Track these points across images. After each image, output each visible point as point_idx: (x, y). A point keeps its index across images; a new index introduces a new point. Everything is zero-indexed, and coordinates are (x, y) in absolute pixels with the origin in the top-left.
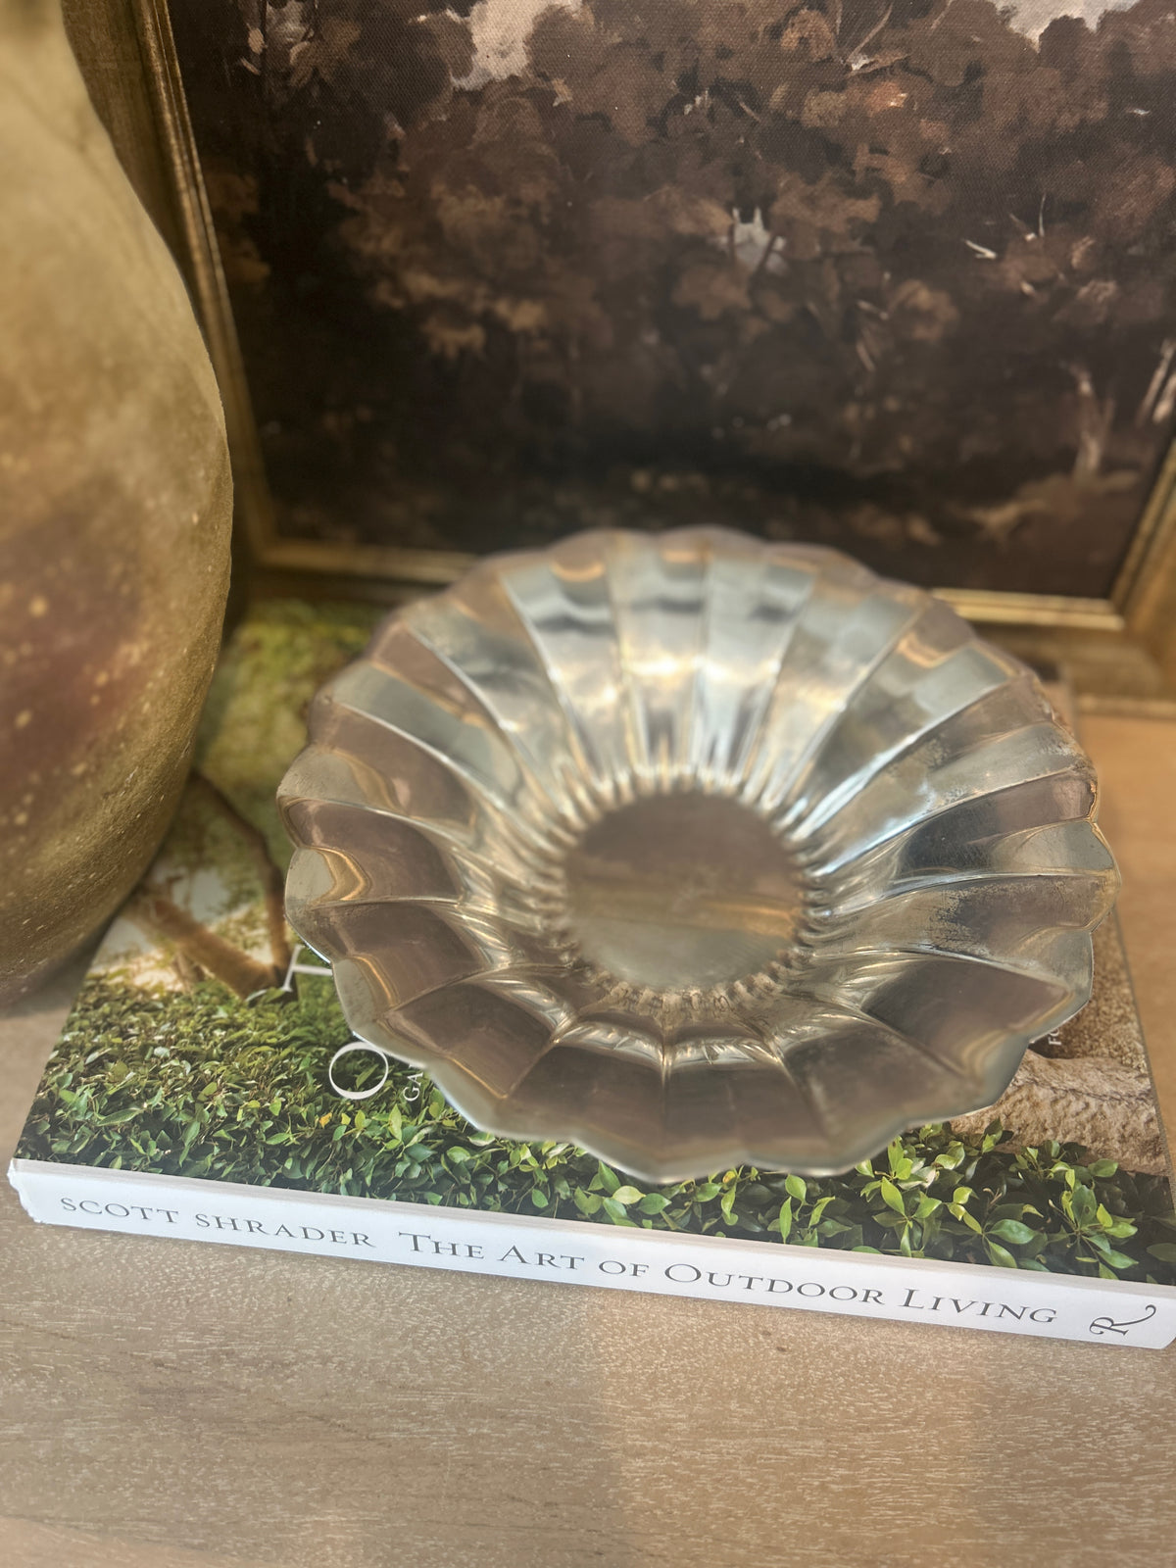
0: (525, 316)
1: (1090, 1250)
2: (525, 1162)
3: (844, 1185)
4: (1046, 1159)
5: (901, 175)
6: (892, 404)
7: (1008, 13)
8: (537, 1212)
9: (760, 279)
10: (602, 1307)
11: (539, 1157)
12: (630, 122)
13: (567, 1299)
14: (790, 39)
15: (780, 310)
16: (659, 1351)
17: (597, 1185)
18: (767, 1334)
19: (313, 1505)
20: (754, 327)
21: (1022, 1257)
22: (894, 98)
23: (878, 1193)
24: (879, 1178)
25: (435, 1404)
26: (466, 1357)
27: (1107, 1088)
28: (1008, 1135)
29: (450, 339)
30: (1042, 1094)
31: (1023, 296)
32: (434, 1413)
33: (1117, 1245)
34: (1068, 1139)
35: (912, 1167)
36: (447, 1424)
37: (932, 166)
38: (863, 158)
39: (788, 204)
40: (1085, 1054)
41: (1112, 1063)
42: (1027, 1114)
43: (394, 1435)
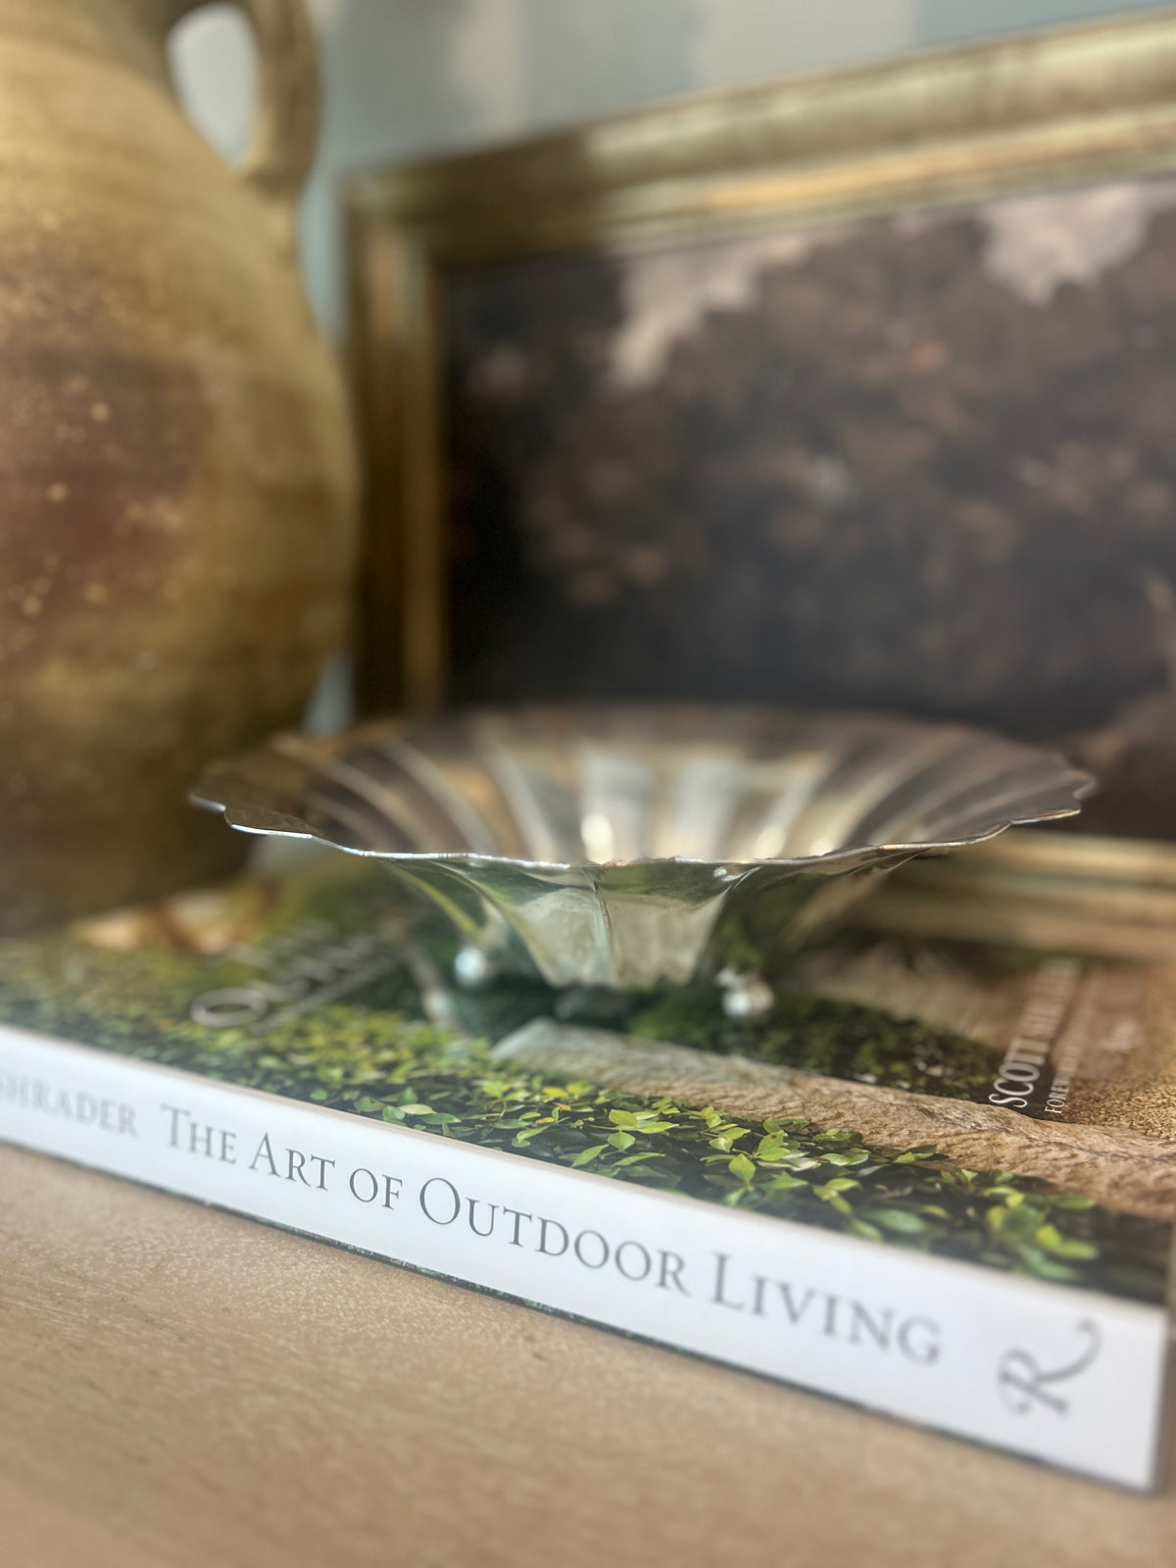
0: (648, 563)
1: (1006, 1252)
2: (329, 1077)
3: (684, 1150)
4: (987, 1179)
6: (969, 624)
8: (308, 1100)
9: (837, 518)
10: (344, 1272)
11: (347, 1075)
12: (730, 398)
13: (309, 1257)
16: (381, 1319)
17: (390, 1099)
18: (530, 1340)
21: (894, 1238)
22: (931, 356)
23: (724, 1163)
24: (735, 1154)
25: (89, 1293)
26: (158, 1268)
27: (1113, 1148)
28: (941, 1157)
29: (594, 588)
30: (1010, 1139)
32: (79, 1300)
33: (1055, 1258)
34: (1030, 1174)
35: (787, 1154)
36: (84, 1310)
40: (1093, 1123)
41: (1130, 1133)
42: (980, 1147)
43: (21, 1303)
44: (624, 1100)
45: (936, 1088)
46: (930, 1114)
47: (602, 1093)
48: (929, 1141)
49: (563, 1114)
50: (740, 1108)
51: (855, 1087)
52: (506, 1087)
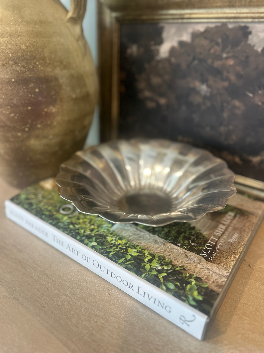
0: (163, 101)
1: (186, 297)
2: (81, 232)
3: (139, 261)
4: (190, 277)
5: (233, 77)
6: (231, 127)
7: (254, 46)
8: (76, 239)
9: (205, 97)
10: (81, 270)
11: (84, 232)
12: (184, 66)
14: (212, 51)
15: (208, 104)
16: (85, 282)
17: (90, 240)
18: (109, 290)
19: (7, 273)
20: (203, 107)
21: (168, 290)
22: (231, 62)
23: (145, 265)
24: (147, 263)
25: (39, 269)
26: (51, 265)
27: (217, 272)
28: (184, 269)
29: (151, 105)
30: (199, 266)
31: (259, 106)
32: (38, 270)
33: (194, 299)
34: (199, 276)
35: (157, 265)
36: (38, 273)
37: (239, 76)
38: (225, 74)
39: (211, 82)
40: (217, 264)
41: (222, 268)
42: (192, 268)
43: (28, 270)
44: (132, 245)
45: (191, 249)
46: (187, 256)
47: (128, 243)
48: (184, 264)
49: (120, 248)
50: (152, 250)
51: (176, 247)
52: (111, 239)
